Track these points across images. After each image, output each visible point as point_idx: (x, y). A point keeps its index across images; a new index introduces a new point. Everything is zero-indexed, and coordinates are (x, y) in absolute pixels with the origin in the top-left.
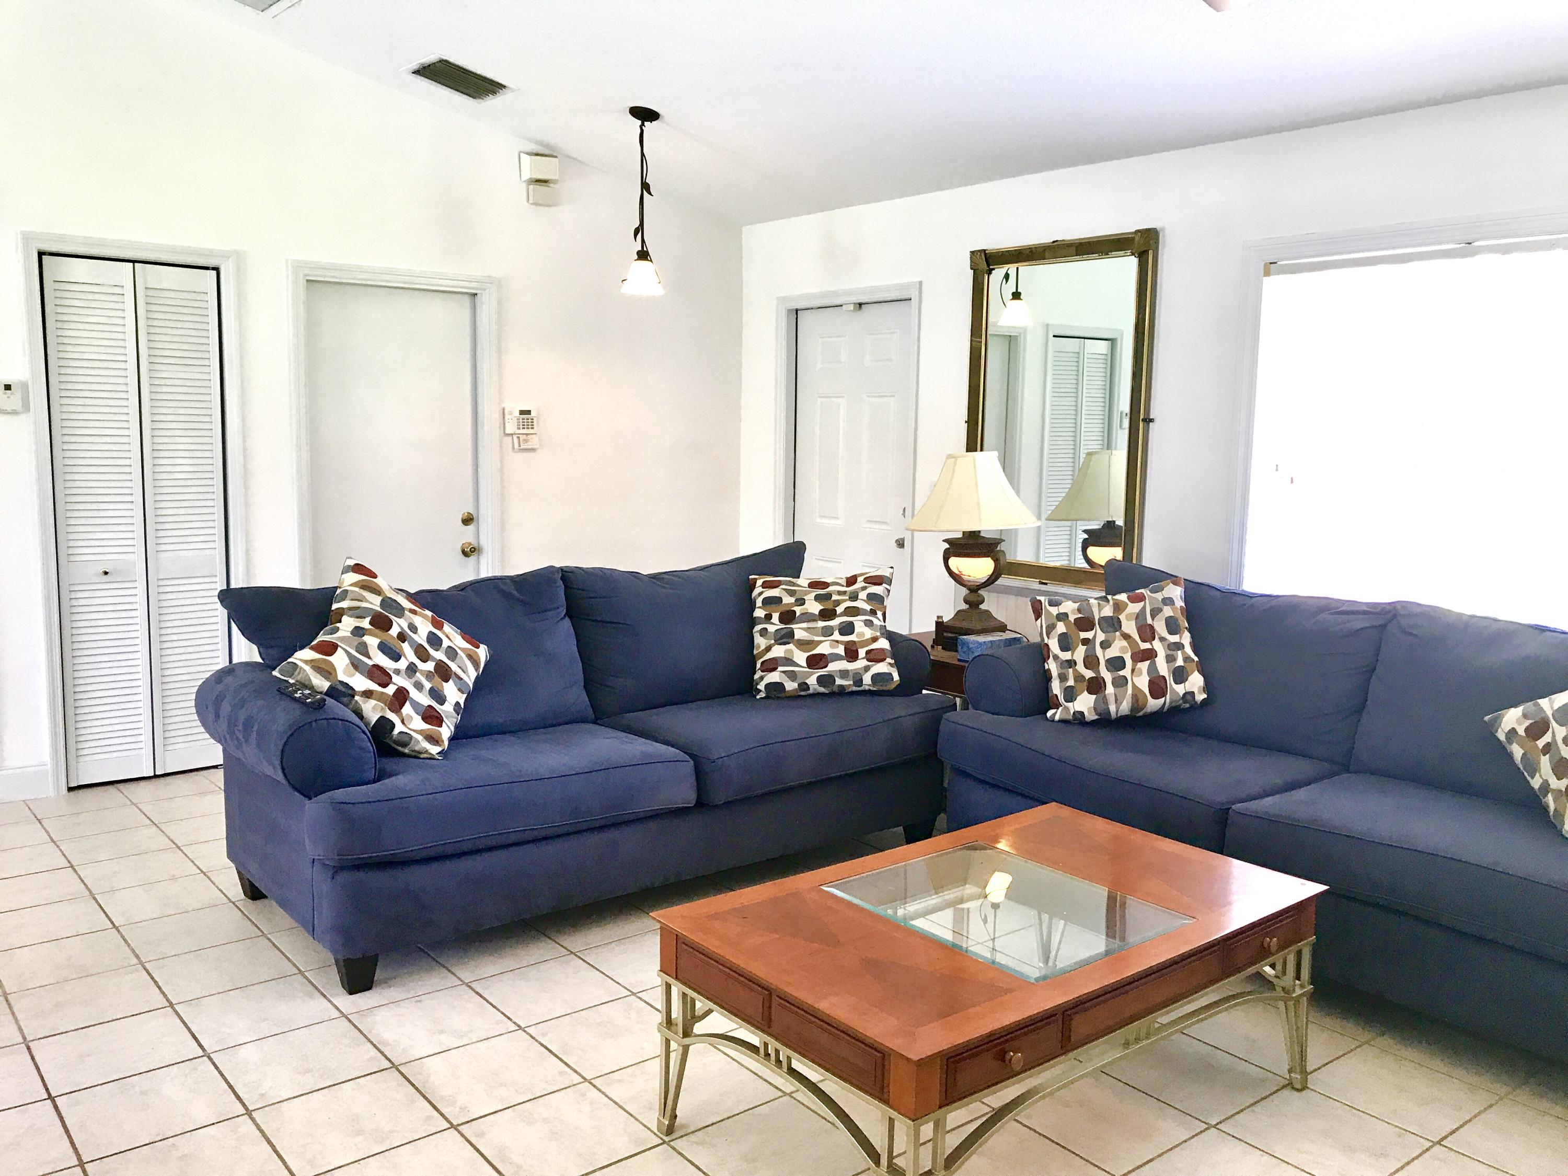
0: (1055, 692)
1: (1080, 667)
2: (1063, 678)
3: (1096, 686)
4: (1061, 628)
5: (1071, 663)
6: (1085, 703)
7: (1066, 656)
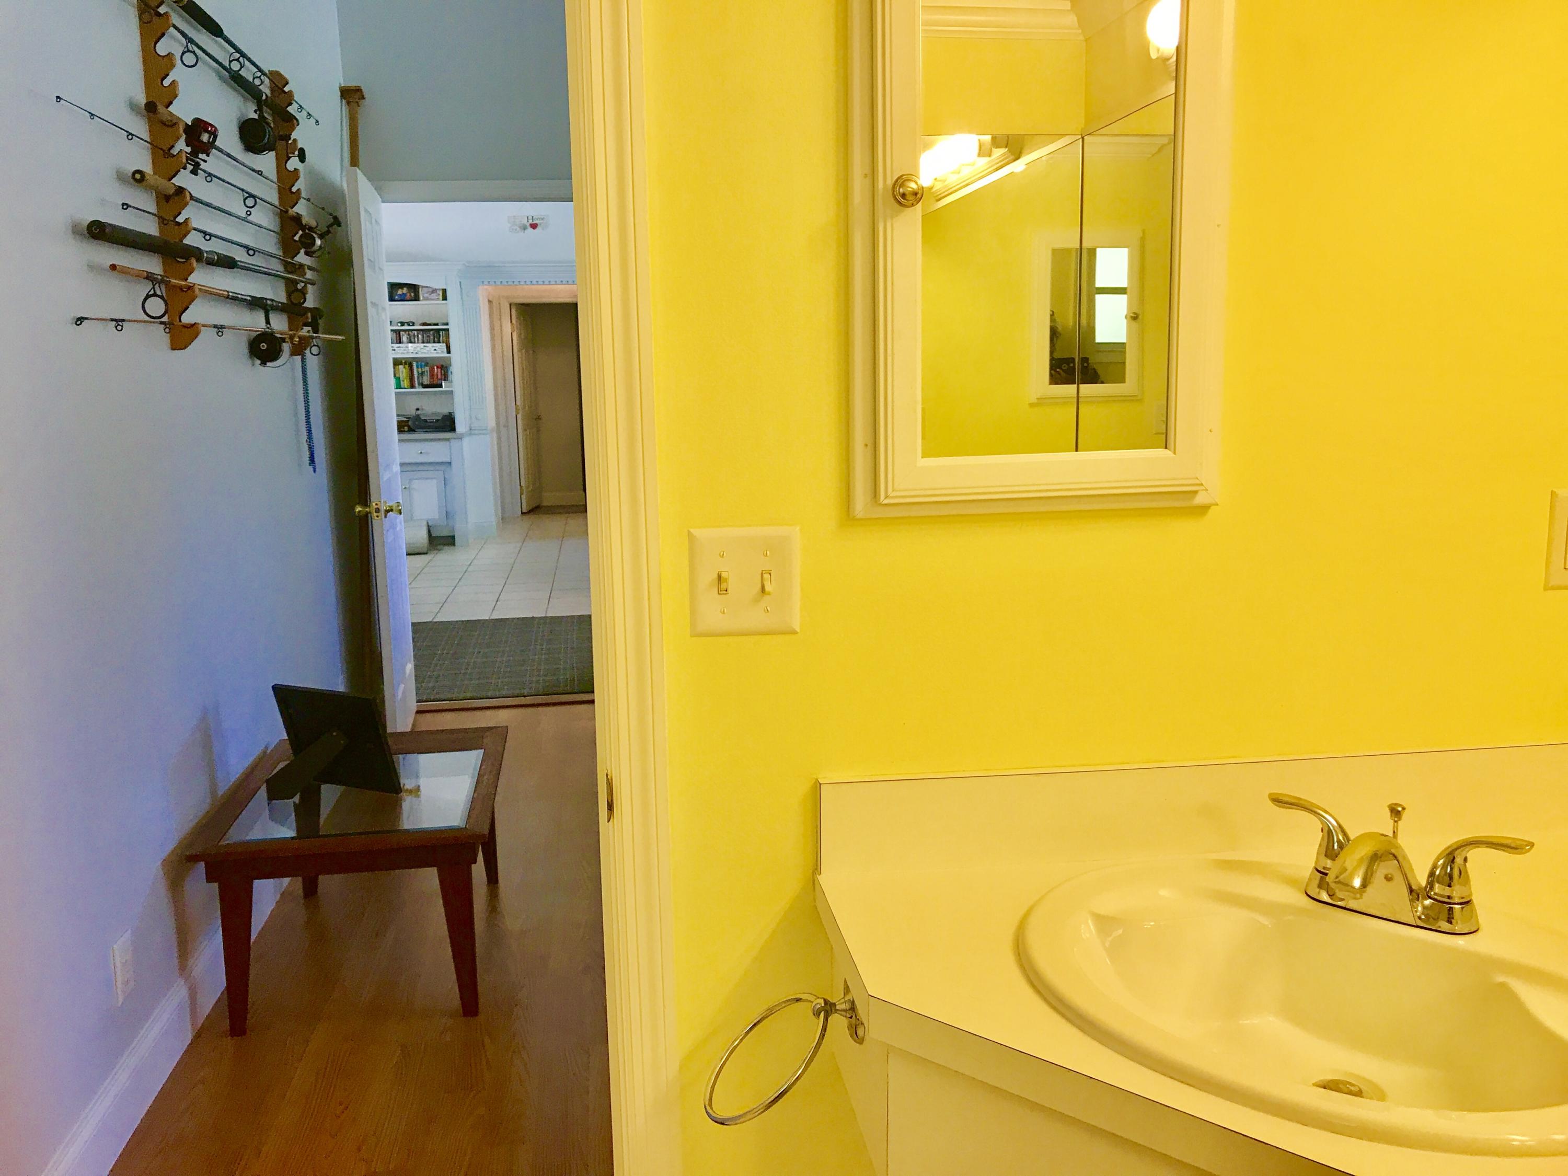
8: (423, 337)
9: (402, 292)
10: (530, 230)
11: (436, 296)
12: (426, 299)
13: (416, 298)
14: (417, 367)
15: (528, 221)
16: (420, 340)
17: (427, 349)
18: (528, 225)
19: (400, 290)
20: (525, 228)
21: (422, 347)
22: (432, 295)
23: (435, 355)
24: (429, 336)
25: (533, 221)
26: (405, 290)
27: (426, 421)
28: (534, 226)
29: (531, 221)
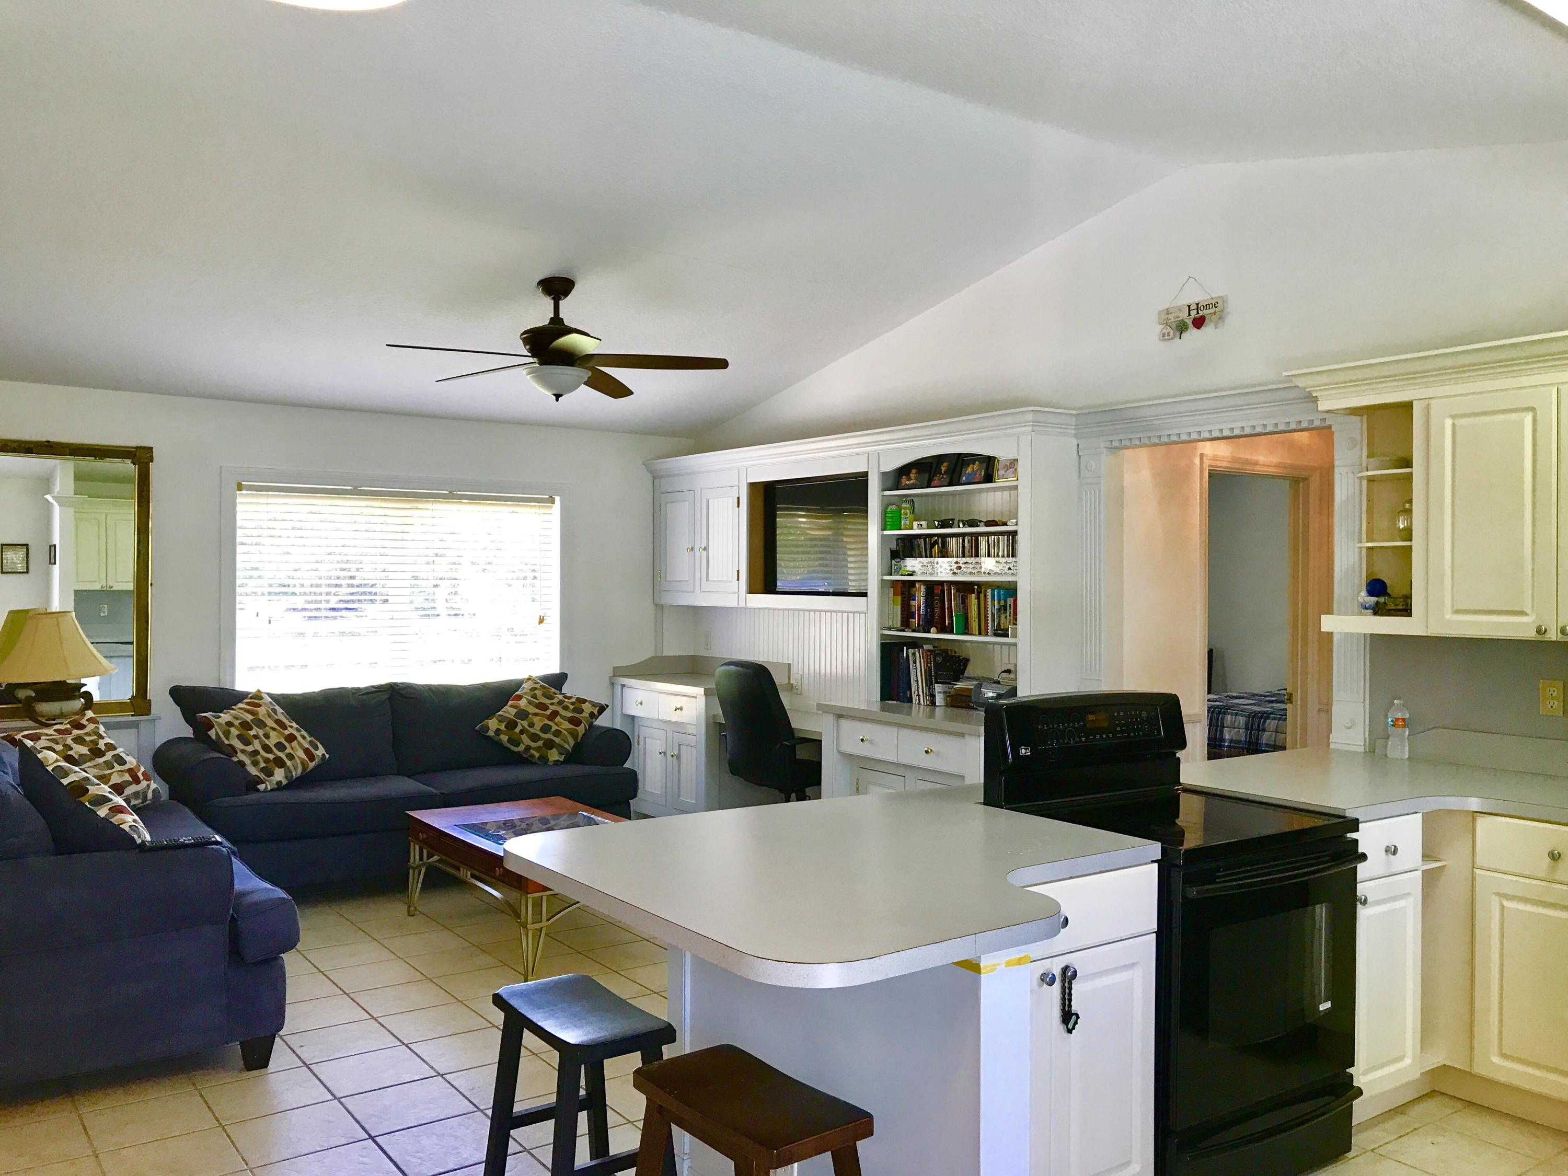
0: (254, 774)
1: (263, 753)
2: (255, 764)
3: (279, 763)
4: (234, 731)
5: (256, 753)
6: (279, 775)
7: (250, 749)
9: (973, 468)
10: (1193, 334)
12: (998, 479)
14: (993, 599)
15: (1189, 315)
18: (1189, 322)
19: (971, 465)
20: (1181, 328)
22: (1005, 471)
25: (1198, 313)
26: (976, 466)
28: (1199, 323)
29: (1193, 313)
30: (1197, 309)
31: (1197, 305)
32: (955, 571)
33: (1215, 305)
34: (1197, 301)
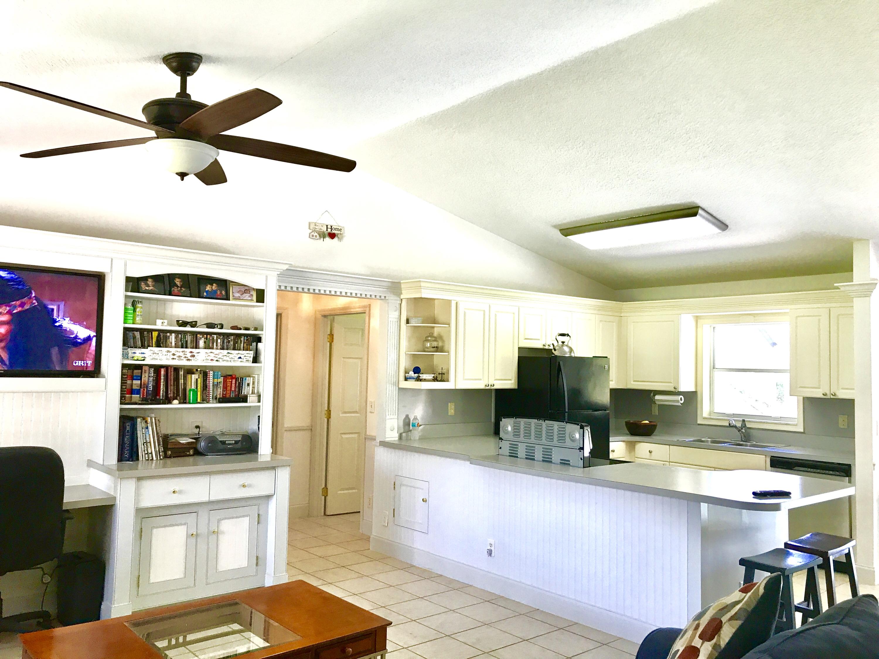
8: (223, 342)
9: (212, 288)
10: (328, 239)
11: (249, 297)
12: (235, 299)
13: (228, 299)
14: (214, 378)
15: (327, 230)
16: (219, 347)
17: (231, 356)
18: (326, 233)
19: (209, 286)
21: (225, 354)
22: (245, 295)
23: (238, 364)
24: (229, 342)
25: (331, 231)
26: (214, 287)
27: (223, 443)
28: (332, 236)
29: (329, 230)
30: (331, 228)
31: (331, 226)
32: (190, 358)
33: (340, 230)
34: (332, 224)
